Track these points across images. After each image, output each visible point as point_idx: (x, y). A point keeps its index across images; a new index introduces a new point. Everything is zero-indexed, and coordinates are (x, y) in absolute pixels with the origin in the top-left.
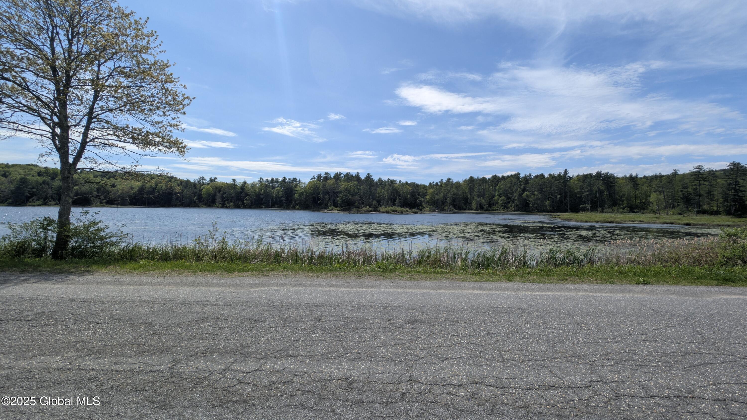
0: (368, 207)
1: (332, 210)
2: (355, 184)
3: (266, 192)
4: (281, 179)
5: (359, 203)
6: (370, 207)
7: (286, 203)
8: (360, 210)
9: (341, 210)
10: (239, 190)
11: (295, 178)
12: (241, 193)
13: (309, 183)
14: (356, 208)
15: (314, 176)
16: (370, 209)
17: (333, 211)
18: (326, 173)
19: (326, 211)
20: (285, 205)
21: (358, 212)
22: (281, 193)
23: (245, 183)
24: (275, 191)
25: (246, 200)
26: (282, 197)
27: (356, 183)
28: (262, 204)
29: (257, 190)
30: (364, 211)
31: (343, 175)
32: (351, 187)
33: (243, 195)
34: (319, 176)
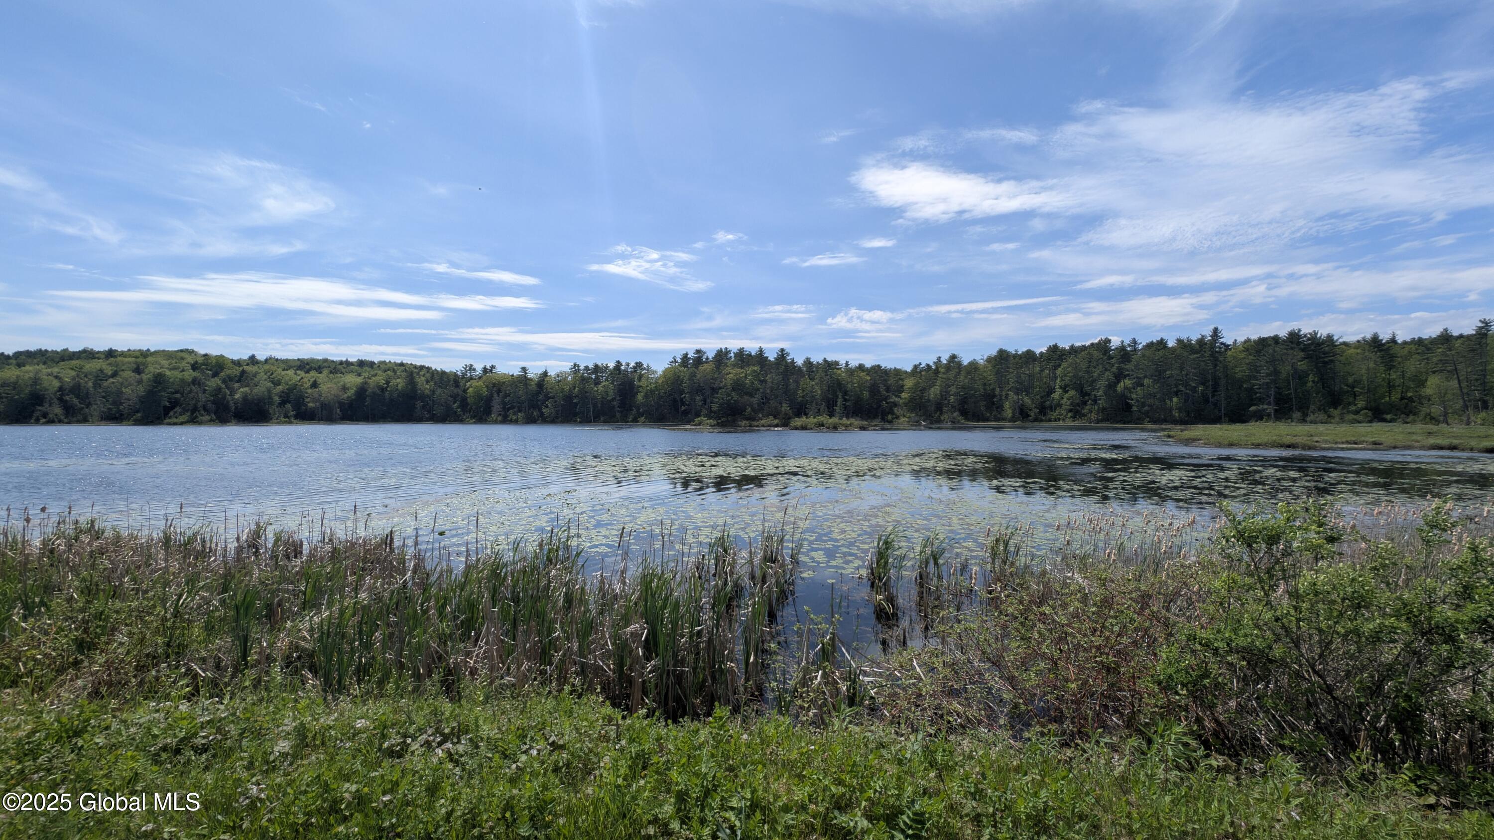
0: (771, 418)
1: (700, 424)
2: (755, 371)
3: (583, 392)
4: (612, 365)
5: (753, 410)
6: (775, 417)
7: (622, 412)
8: (756, 423)
9: (718, 424)
10: (533, 387)
11: (640, 363)
12: (538, 393)
13: (666, 371)
14: (748, 419)
15: (674, 358)
16: (776, 422)
17: (701, 427)
18: (698, 351)
19: (688, 427)
20: (618, 415)
21: (751, 429)
22: (611, 392)
23: (545, 374)
24: (600, 387)
25: (547, 407)
26: (613, 400)
27: (756, 368)
28: (575, 415)
29: (567, 388)
30: (763, 426)
31: (732, 355)
32: (746, 377)
33: (541, 397)
34: (685, 357)
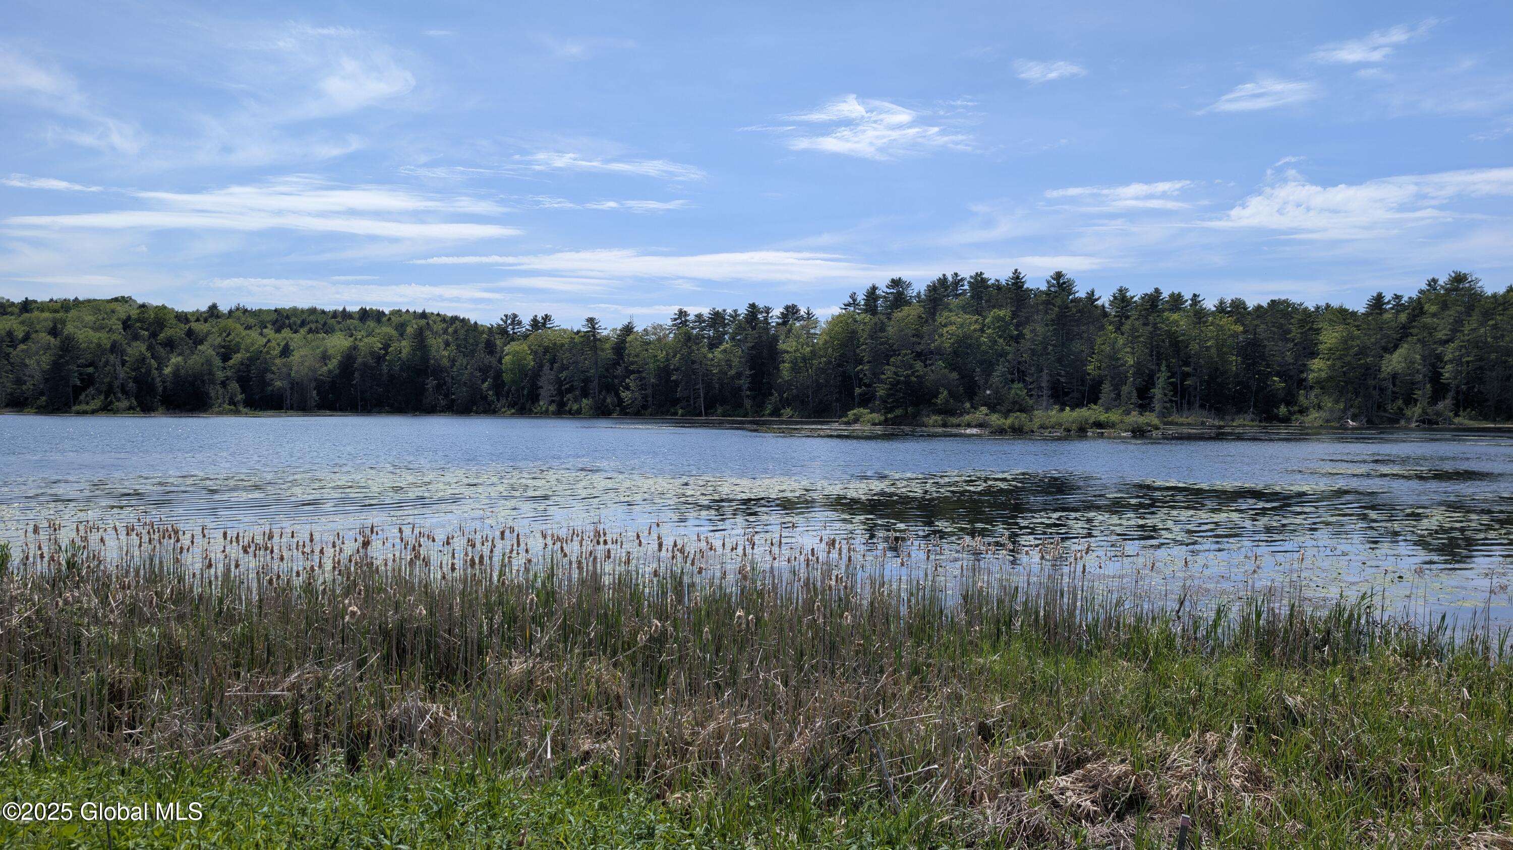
4: (743, 311)
7: (754, 398)
10: (607, 353)
11: (794, 306)
13: (836, 321)
15: (853, 296)
18: (896, 283)
20: (748, 403)
22: (736, 362)
24: (718, 353)
25: (627, 388)
26: (739, 375)
28: (675, 402)
29: (661, 355)
33: (619, 371)
